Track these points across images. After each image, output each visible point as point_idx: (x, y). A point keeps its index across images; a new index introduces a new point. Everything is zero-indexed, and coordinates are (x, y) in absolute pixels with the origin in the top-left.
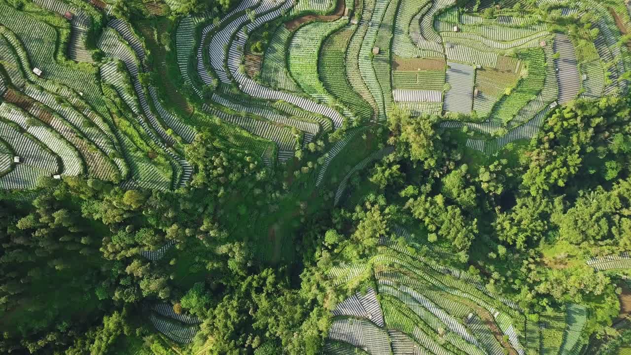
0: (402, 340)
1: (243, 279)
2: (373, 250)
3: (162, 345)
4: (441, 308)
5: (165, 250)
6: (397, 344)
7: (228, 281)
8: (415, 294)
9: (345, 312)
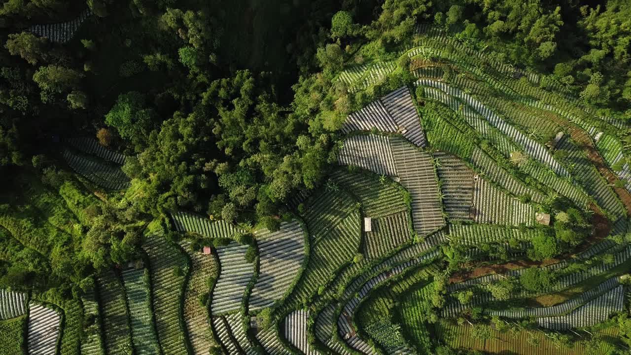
0: (455, 168)
1: (204, 87)
2: (406, 41)
3: (77, 187)
4: (513, 124)
5: (76, 26)
6: (447, 174)
7: (181, 92)
8: (473, 101)
9: (363, 125)
